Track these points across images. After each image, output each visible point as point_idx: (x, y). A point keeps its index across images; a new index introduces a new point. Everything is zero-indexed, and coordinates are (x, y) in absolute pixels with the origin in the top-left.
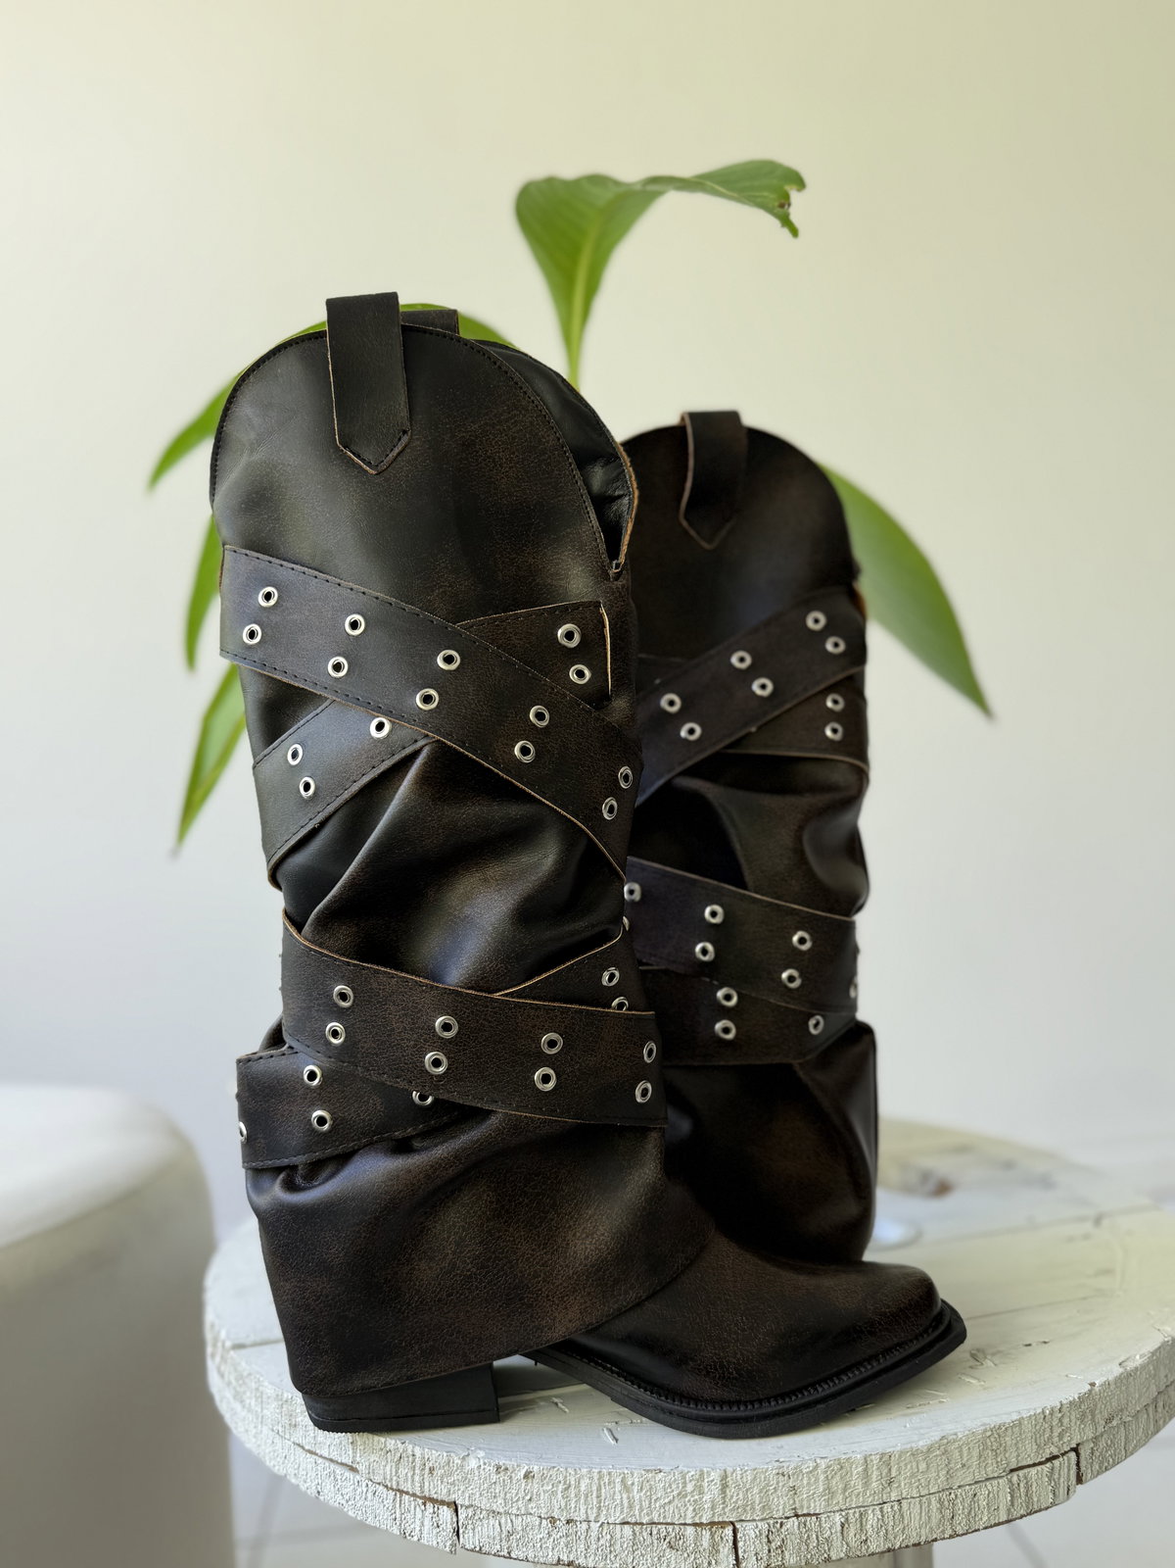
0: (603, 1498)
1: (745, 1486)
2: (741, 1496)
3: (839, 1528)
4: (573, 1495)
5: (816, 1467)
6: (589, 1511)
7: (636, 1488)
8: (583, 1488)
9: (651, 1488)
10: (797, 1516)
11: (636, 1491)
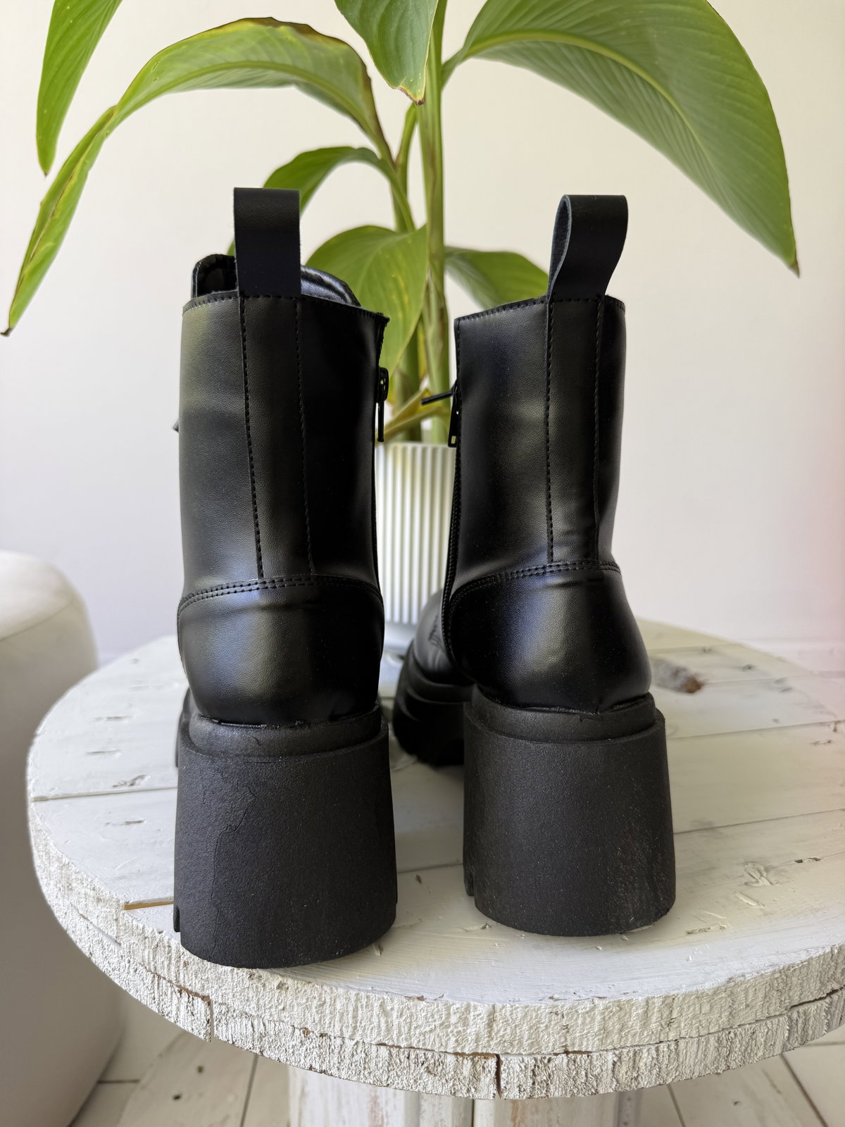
0: (359, 1018)
1: (514, 1021)
2: (509, 1031)
3: (610, 1066)
4: (328, 1012)
5: (593, 1009)
6: (344, 1029)
7: (395, 1014)
8: (338, 1006)
9: (411, 1016)
10: (567, 1052)
11: (395, 1016)
